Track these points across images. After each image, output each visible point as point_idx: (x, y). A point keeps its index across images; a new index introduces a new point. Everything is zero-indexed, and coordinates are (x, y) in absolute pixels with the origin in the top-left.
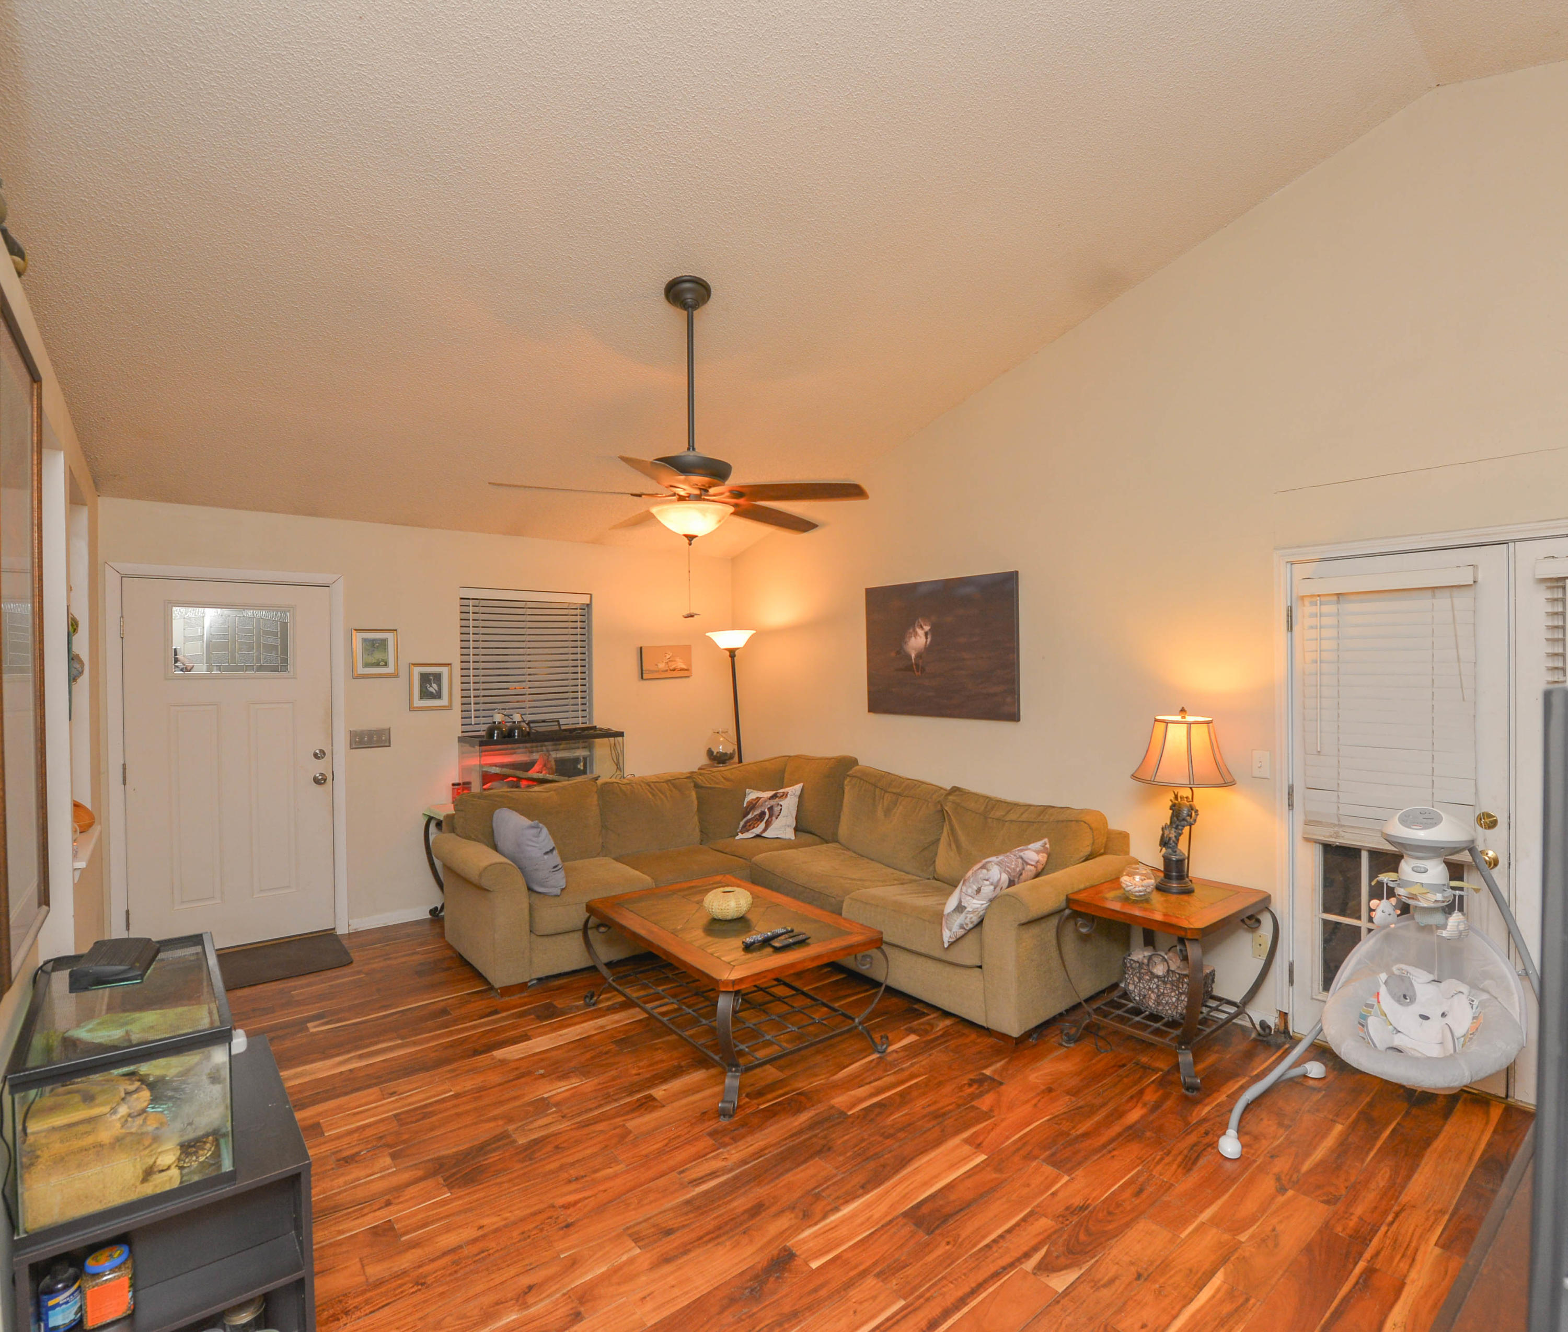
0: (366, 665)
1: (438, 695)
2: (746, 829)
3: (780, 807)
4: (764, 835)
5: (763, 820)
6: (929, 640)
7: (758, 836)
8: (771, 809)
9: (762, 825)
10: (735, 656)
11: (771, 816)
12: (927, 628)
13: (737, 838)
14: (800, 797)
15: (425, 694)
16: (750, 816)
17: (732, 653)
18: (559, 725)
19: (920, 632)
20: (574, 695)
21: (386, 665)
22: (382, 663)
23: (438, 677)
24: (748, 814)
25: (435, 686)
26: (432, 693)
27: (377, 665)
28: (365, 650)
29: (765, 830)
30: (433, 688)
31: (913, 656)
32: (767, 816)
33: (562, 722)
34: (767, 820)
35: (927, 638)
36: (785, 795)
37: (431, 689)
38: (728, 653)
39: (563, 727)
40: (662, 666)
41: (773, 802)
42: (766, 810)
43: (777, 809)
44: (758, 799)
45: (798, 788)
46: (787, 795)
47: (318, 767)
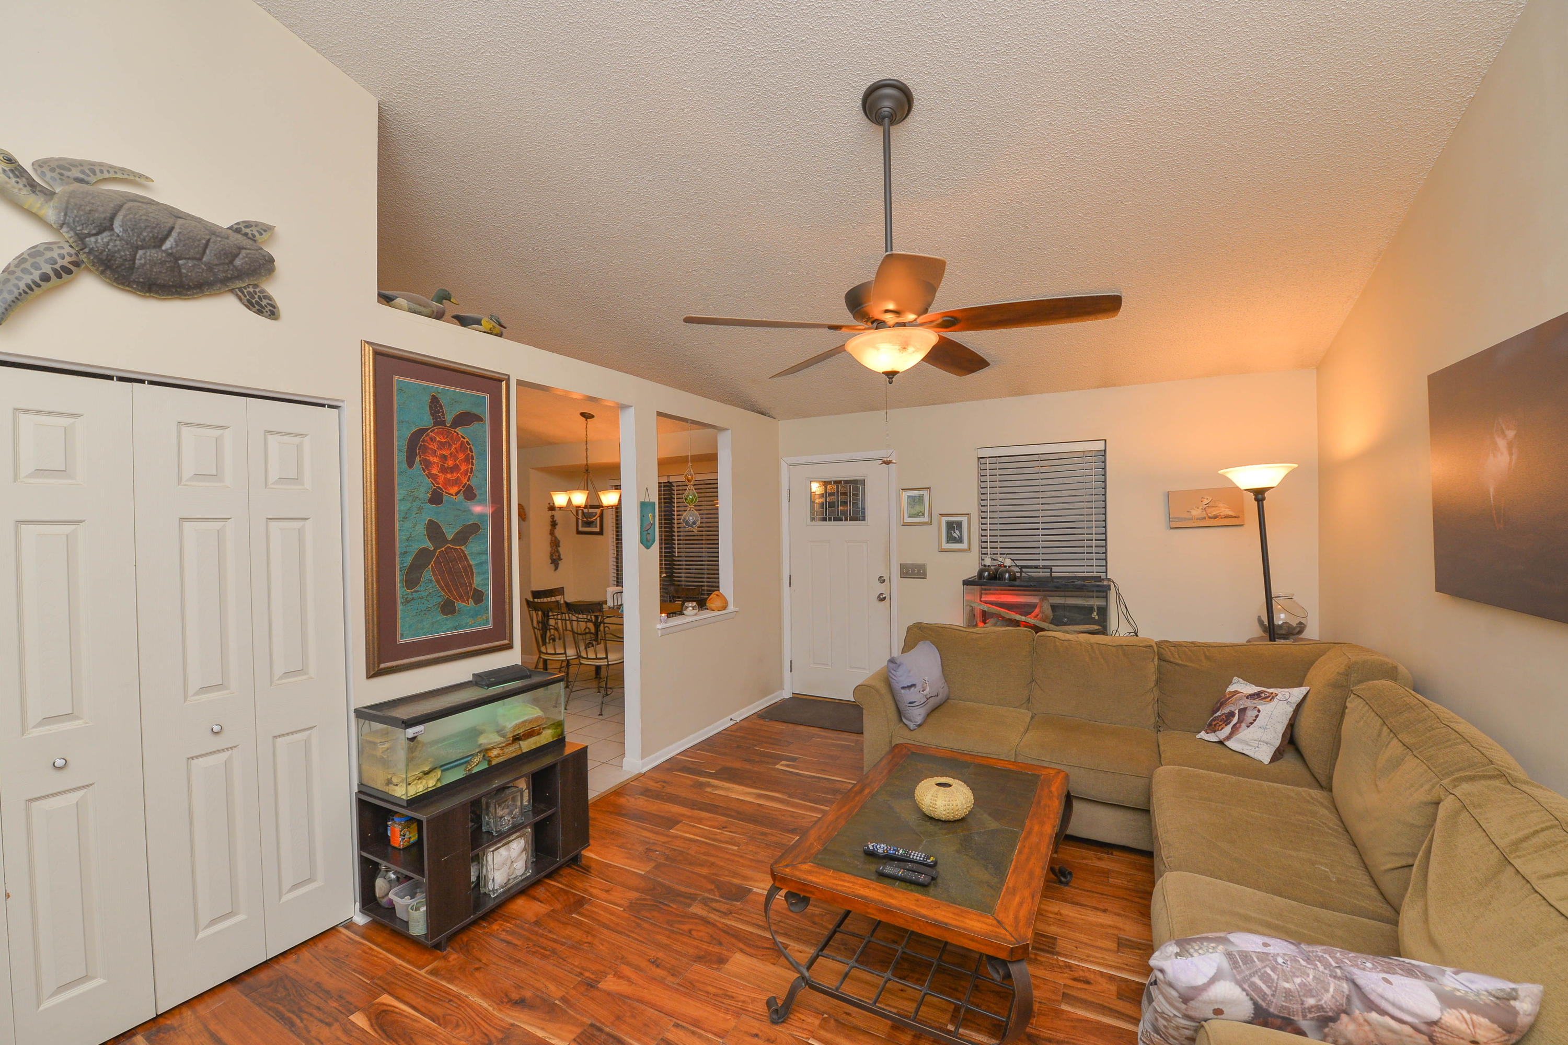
0: (910, 516)
1: (960, 540)
2: (1212, 728)
3: (1256, 713)
4: (1227, 743)
5: (1229, 723)
6: (1514, 457)
7: (1221, 743)
8: (1243, 711)
9: (1227, 730)
10: (1264, 499)
11: (1240, 721)
12: (1511, 434)
13: (1199, 736)
14: (1299, 706)
15: (951, 539)
16: (1218, 714)
17: (1259, 494)
18: (1051, 572)
19: (1501, 443)
20: (1089, 543)
21: (923, 515)
22: (920, 514)
23: (959, 525)
24: (1218, 710)
25: (957, 532)
26: (955, 538)
27: (917, 515)
28: (909, 504)
29: (1229, 738)
30: (956, 534)
31: (1492, 490)
32: (1235, 720)
33: (1054, 569)
34: (1235, 725)
35: (1511, 454)
36: (1272, 697)
37: (955, 535)
38: (1252, 496)
39: (1054, 575)
40: (1196, 513)
41: (1249, 703)
42: (1237, 712)
43: (1250, 714)
44: (1236, 692)
45: (1297, 693)
46: (1273, 698)
47: (881, 589)
